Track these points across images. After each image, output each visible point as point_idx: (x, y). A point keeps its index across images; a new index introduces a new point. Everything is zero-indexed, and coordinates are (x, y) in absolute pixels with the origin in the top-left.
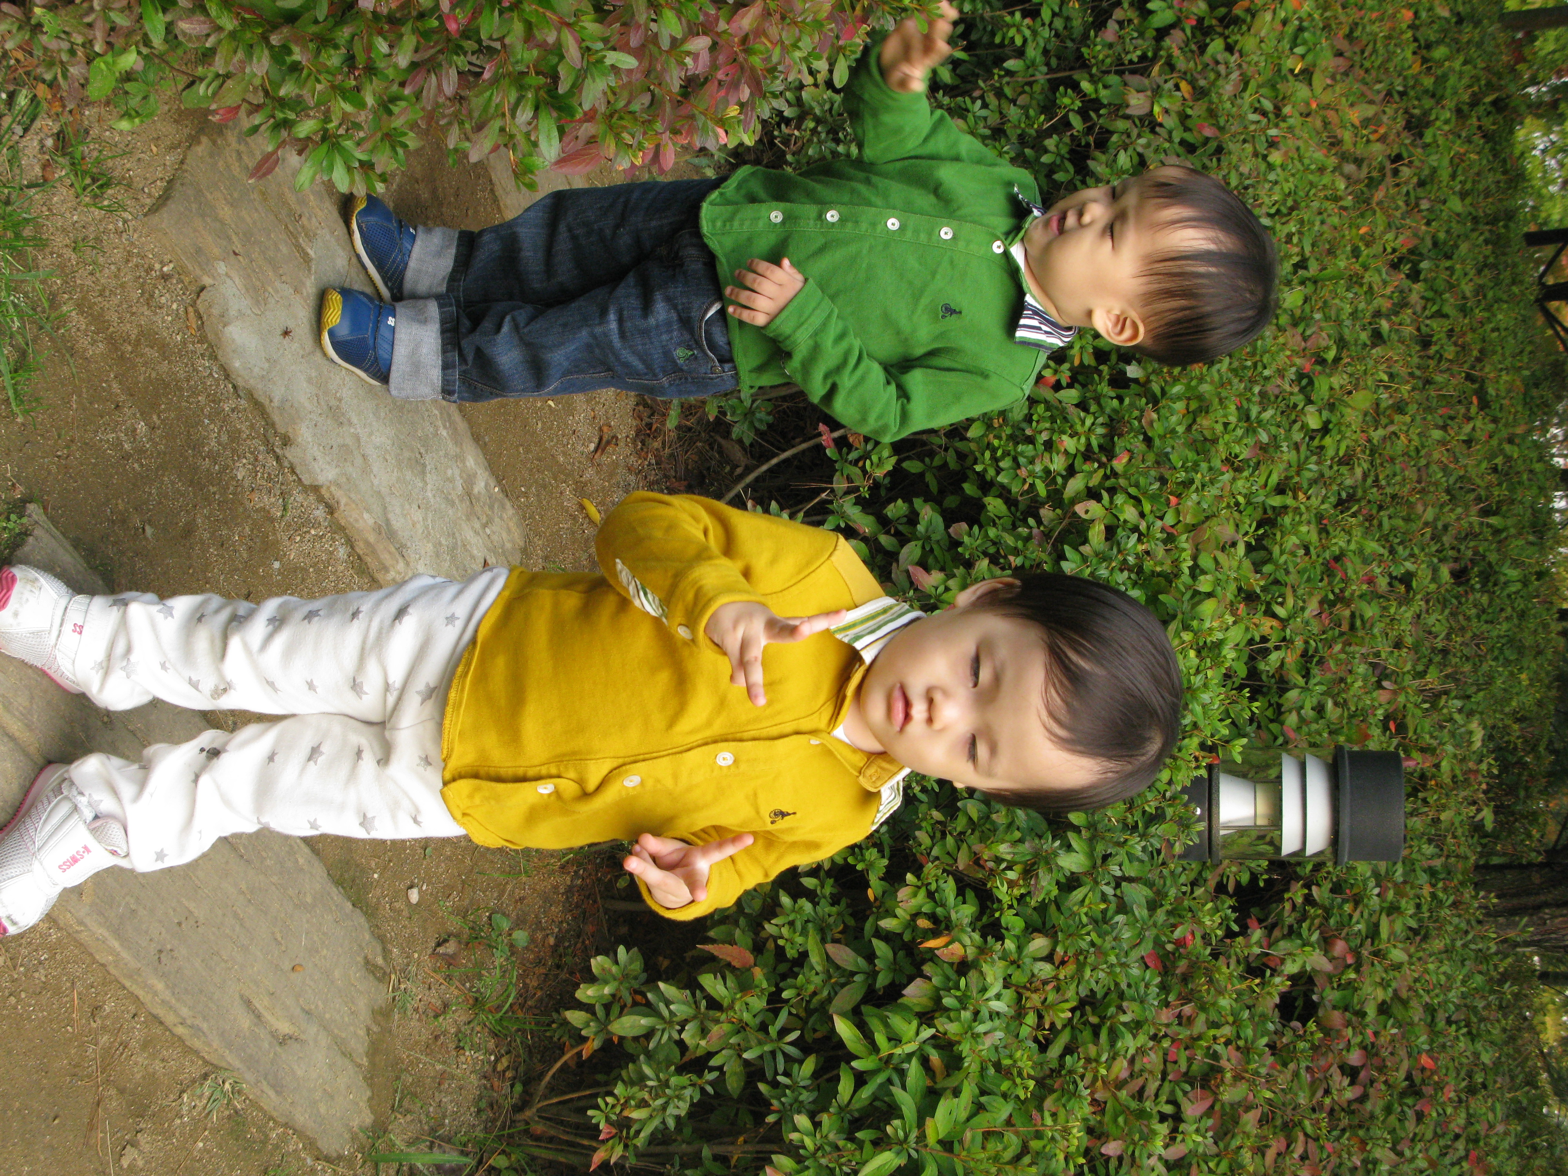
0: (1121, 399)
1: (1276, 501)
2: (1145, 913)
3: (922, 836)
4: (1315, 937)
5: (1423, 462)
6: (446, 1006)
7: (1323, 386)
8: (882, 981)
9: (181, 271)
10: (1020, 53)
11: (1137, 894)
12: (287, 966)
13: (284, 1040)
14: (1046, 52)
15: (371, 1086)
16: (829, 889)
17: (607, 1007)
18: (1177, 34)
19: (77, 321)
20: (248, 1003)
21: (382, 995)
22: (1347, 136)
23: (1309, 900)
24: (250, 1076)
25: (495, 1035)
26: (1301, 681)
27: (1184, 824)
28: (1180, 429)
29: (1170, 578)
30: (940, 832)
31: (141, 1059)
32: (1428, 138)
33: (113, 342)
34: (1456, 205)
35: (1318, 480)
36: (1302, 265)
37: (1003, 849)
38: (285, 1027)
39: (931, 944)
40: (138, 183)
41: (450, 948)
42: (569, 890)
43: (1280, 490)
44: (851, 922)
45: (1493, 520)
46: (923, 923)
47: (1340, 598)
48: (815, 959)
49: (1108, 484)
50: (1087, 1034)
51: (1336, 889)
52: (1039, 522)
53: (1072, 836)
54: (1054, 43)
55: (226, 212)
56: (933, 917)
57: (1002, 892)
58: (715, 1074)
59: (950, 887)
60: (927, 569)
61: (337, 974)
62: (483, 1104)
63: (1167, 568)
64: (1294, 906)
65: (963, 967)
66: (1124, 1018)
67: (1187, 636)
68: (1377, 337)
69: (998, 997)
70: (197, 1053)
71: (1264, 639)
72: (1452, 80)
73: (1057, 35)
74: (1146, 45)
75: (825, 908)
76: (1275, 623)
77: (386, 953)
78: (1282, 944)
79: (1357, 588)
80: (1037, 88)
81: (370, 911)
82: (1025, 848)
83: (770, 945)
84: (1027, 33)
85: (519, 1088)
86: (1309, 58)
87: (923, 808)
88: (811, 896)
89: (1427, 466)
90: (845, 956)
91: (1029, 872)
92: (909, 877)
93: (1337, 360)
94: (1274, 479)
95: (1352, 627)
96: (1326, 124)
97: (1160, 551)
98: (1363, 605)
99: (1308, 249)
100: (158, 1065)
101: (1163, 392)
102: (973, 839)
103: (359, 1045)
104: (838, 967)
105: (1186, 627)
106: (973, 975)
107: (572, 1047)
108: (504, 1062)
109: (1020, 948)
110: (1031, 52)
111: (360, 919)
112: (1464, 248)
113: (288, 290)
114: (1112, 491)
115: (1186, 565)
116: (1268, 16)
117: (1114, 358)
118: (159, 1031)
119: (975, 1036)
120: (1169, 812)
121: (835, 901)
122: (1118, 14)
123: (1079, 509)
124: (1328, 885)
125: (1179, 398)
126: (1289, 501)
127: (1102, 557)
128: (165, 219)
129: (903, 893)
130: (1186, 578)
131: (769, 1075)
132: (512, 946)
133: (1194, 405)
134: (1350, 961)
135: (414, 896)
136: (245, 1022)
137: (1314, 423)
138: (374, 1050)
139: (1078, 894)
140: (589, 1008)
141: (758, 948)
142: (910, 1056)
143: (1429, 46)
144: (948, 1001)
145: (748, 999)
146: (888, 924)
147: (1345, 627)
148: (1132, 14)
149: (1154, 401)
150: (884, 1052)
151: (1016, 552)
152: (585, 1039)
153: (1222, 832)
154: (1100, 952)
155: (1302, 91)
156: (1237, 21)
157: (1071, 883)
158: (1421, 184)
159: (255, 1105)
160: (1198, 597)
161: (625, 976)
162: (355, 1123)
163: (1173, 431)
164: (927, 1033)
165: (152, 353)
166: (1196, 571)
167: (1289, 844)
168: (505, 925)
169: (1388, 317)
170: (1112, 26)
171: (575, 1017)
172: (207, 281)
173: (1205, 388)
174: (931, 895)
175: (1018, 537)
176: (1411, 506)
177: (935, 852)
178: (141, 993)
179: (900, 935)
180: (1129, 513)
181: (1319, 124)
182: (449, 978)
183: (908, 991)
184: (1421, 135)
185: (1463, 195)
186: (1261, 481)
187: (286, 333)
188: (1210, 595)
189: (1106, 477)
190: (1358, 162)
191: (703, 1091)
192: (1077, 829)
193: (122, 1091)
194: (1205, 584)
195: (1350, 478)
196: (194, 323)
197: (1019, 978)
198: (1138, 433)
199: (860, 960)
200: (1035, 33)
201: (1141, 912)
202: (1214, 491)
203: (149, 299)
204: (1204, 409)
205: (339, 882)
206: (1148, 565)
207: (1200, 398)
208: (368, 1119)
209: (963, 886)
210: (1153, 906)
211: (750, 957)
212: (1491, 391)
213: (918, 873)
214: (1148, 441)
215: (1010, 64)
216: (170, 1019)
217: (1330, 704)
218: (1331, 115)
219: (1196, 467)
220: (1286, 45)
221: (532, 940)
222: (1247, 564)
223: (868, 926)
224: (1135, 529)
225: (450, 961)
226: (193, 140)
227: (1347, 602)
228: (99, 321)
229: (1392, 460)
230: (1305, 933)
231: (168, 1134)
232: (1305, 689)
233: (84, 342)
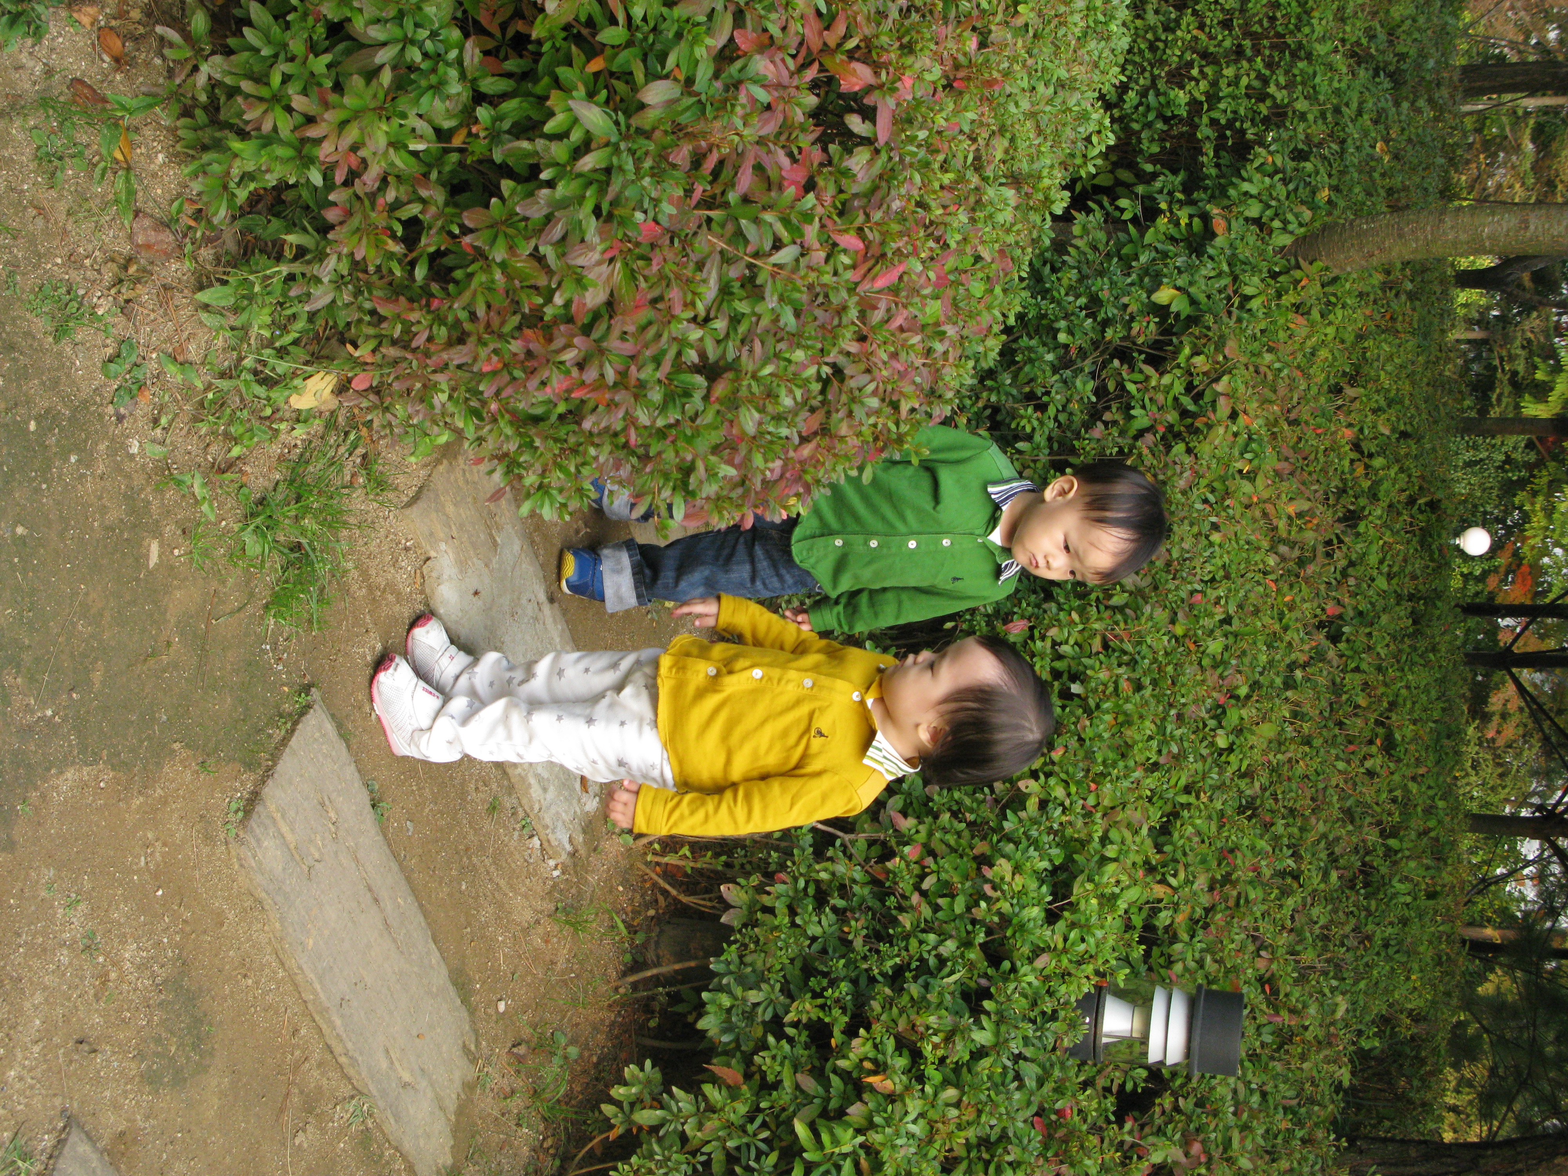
0: (1063, 707)
1: (1183, 799)
2: (1034, 1084)
3: (876, 1005)
4: (1178, 1136)
5: (1321, 786)
6: (513, 1092)
7: (1233, 716)
8: (834, 1104)
9: (418, 546)
10: (1029, 438)
11: (1030, 1071)
12: (415, 1033)
13: (405, 1085)
14: (1050, 439)
15: (454, 1137)
16: (804, 1037)
17: (632, 1105)
18: (1149, 438)
19: (355, 574)
20: (387, 1051)
21: (471, 1073)
22: (1282, 524)
23: (1177, 1109)
24: (381, 1104)
25: (545, 1119)
26: (1185, 937)
27: (1072, 1025)
28: (1106, 735)
29: (1083, 843)
30: (888, 1004)
31: (316, 1073)
32: (1361, 528)
33: (370, 588)
34: (1382, 583)
35: (1221, 787)
36: (1227, 620)
37: (932, 1020)
38: (406, 1077)
39: (871, 1079)
40: (402, 487)
41: (522, 1050)
42: (612, 1024)
43: (1187, 790)
44: (817, 1063)
45: (1392, 842)
46: (867, 1065)
47: (1227, 879)
48: (787, 1084)
49: (1047, 769)
50: (980, 1166)
51: (1200, 1103)
52: (992, 791)
53: (983, 1018)
54: (1056, 433)
55: (450, 509)
56: (875, 1061)
57: (927, 1049)
58: (703, 1158)
59: (890, 1044)
60: (905, 816)
61: (444, 1048)
62: (531, 1169)
63: (1083, 836)
64: (1163, 1112)
65: (891, 1098)
66: (1009, 1158)
67: (1089, 886)
68: (1289, 684)
69: (914, 1122)
70: (349, 1079)
71: (1160, 901)
72: (1386, 485)
73: (1060, 425)
74: (1125, 442)
75: (800, 1051)
76: (1169, 891)
77: (478, 1044)
78: (1151, 1139)
79: (1243, 874)
80: (1039, 465)
81: (472, 1011)
82: (949, 1020)
83: (757, 1077)
84: (1035, 423)
85: (557, 1162)
86: (1256, 462)
87: (878, 987)
88: (791, 1040)
89: (1325, 789)
90: (810, 1084)
91: (949, 1039)
92: (862, 1031)
93: (1248, 697)
94: (1183, 782)
95: (1237, 904)
96: (1265, 515)
97: (1079, 823)
98: (1249, 889)
99: (1232, 609)
100: (325, 1081)
101: (1098, 706)
102: (912, 1013)
103: (452, 1105)
104: (802, 1092)
105: (1090, 880)
106: (898, 1105)
107: (601, 1132)
108: (549, 1142)
109: (936, 1094)
110: (1037, 438)
111: (465, 1014)
112: (1384, 619)
113: (480, 564)
114: (1048, 775)
115: (1096, 836)
116: (1221, 430)
117: (1065, 677)
118: (329, 1057)
119: (893, 1147)
120: (1062, 1014)
121: (807, 1047)
122: (1107, 416)
123: (1021, 785)
124: (1192, 1100)
125: (1107, 712)
126: (1192, 799)
127: (1034, 821)
128: (414, 512)
129: (856, 1042)
130: (1096, 844)
131: (743, 1162)
132: (566, 1058)
133: (1121, 719)
134: (1203, 1159)
135: (502, 1007)
136: (384, 1064)
137: (1222, 742)
138: (460, 1111)
139: (986, 1062)
140: (618, 1104)
141: (748, 1076)
142: (845, 1156)
143: (1371, 456)
144: (877, 1119)
145: (736, 1105)
146: (842, 1063)
147: (1231, 903)
148: (1118, 417)
149: (1089, 712)
150: (828, 1151)
151: (972, 811)
152: (612, 1127)
153: (1105, 1040)
154: (996, 1105)
155: (1246, 487)
156: (1197, 431)
157: (979, 1054)
158: (1352, 564)
159: (379, 1127)
160: (1104, 860)
161: (649, 1082)
162: (440, 1161)
163: (1100, 736)
164: (860, 1139)
165: (391, 598)
166: (1105, 840)
167: (1154, 1055)
168: (563, 1041)
169: (1304, 666)
170: (1100, 426)
171: (608, 1109)
172: (433, 554)
173: (1129, 707)
174: (875, 1046)
175: (975, 800)
176: (1306, 819)
177: (884, 1017)
178: (324, 1027)
179: (849, 1073)
180: (1059, 792)
181: (1258, 514)
182: (518, 1072)
183: (851, 1110)
184: (1356, 526)
185: (1390, 577)
186: (1173, 782)
187: (476, 593)
188: (1115, 860)
189: (1045, 764)
190: (1292, 545)
191: (695, 1170)
192: (988, 1014)
193: (302, 1092)
194: (1111, 851)
195: (1251, 789)
196: (419, 580)
197: (932, 1114)
198: (1073, 734)
199: (820, 1089)
200: (1041, 423)
201: (1030, 1083)
202: (1126, 784)
203: (395, 562)
204: (1129, 723)
205: (455, 983)
206: (1069, 831)
207: (1125, 713)
208: (449, 1161)
209: (901, 1044)
210: (1041, 1082)
211: (741, 1079)
212: (1398, 736)
213: (868, 1029)
214: (1081, 740)
215: (1020, 445)
216: (338, 1049)
217: (1209, 959)
218: (1270, 508)
219: (1114, 765)
220: (1236, 452)
221: (581, 1056)
222: (1149, 842)
223: (829, 1066)
224: (1062, 804)
225: (520, 1059)
226: (438, 462)
227: (1234, 884)
228: (365, 574)
229: (1289, 779)
230: (1169, 1132)
231: (323, 1131)
232: (1189, 944)
233: (355, 587)
